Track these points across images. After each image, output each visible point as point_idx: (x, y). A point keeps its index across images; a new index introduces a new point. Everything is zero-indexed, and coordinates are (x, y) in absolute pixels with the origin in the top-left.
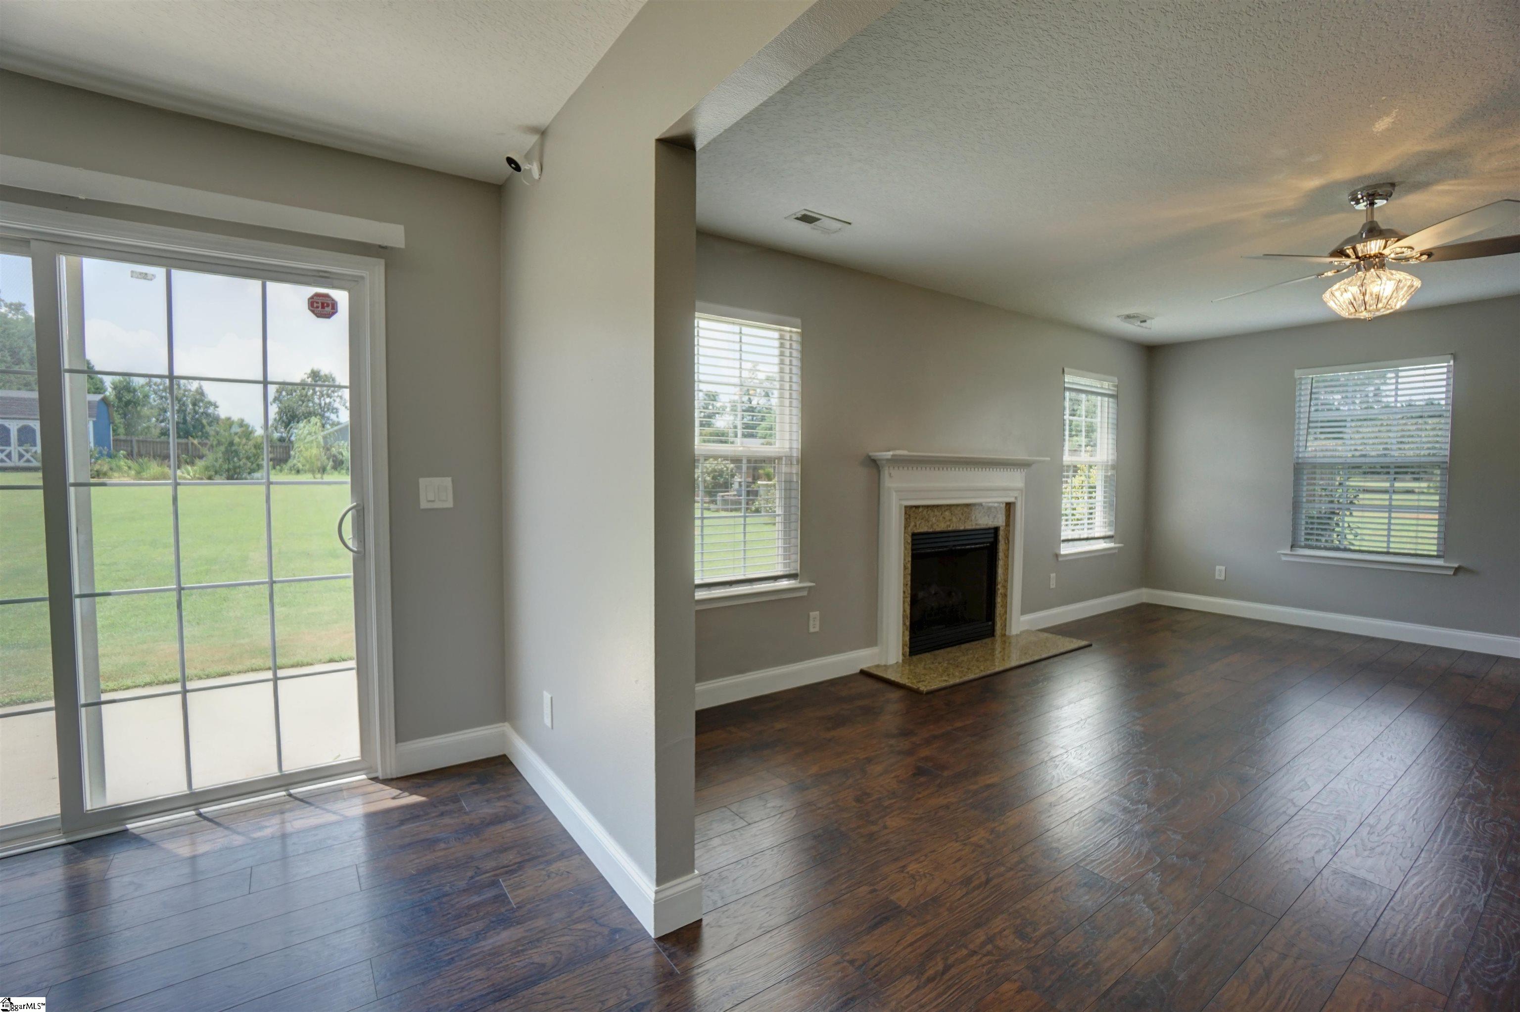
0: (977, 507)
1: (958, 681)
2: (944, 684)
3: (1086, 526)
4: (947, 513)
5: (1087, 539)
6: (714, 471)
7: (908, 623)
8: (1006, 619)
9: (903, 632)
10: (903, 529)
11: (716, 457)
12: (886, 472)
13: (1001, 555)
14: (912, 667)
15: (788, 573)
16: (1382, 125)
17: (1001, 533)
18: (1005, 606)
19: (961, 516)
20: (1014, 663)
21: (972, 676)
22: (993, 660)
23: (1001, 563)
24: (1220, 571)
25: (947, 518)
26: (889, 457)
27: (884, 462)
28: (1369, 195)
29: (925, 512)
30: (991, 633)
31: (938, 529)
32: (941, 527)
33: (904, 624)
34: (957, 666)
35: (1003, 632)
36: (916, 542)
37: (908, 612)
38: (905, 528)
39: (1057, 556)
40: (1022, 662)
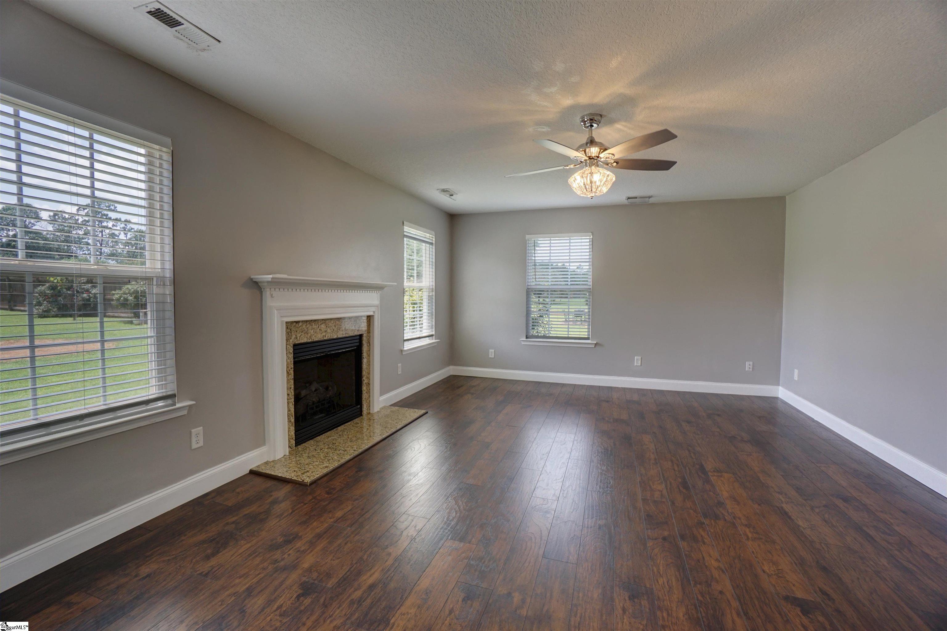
0: (346, 320)
1: (336, 464)
2: (325, 471)
3: (419, 329)
4: (323, 326)
5: (419, 338)
6: (136, 292)
7: (293, 420)
8: (370, 401)
9: (289, 428)
10: (285, 341)
11: (136, 279)
12: (267, 294)
13: (365, 355)
14: (298, 459)
15: (161, 395)
16: (614, 63)
17: (364, 339)
18: (368, 392)
19: (334, 328)
20: (377, 439)
21: (348, 457)
22: (362, 439)
23: (365, 361)
24: (492, 352)
25: (323, 330)
26: (270, 280)
27: (266, 284)
28: (591, 120)
29: (304, 326)
30: (360, 414)
31: (316, 339)
32: (318, 337)
33: (289, 421)
34: (336, 450)
35: (368, 411)
36: (297, 351)
37: (293, 410)
38: (287, 340)
39: (402, 351)
40: (384, 436)
